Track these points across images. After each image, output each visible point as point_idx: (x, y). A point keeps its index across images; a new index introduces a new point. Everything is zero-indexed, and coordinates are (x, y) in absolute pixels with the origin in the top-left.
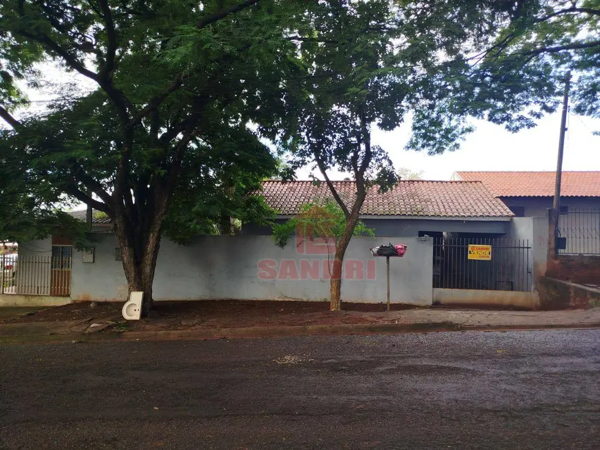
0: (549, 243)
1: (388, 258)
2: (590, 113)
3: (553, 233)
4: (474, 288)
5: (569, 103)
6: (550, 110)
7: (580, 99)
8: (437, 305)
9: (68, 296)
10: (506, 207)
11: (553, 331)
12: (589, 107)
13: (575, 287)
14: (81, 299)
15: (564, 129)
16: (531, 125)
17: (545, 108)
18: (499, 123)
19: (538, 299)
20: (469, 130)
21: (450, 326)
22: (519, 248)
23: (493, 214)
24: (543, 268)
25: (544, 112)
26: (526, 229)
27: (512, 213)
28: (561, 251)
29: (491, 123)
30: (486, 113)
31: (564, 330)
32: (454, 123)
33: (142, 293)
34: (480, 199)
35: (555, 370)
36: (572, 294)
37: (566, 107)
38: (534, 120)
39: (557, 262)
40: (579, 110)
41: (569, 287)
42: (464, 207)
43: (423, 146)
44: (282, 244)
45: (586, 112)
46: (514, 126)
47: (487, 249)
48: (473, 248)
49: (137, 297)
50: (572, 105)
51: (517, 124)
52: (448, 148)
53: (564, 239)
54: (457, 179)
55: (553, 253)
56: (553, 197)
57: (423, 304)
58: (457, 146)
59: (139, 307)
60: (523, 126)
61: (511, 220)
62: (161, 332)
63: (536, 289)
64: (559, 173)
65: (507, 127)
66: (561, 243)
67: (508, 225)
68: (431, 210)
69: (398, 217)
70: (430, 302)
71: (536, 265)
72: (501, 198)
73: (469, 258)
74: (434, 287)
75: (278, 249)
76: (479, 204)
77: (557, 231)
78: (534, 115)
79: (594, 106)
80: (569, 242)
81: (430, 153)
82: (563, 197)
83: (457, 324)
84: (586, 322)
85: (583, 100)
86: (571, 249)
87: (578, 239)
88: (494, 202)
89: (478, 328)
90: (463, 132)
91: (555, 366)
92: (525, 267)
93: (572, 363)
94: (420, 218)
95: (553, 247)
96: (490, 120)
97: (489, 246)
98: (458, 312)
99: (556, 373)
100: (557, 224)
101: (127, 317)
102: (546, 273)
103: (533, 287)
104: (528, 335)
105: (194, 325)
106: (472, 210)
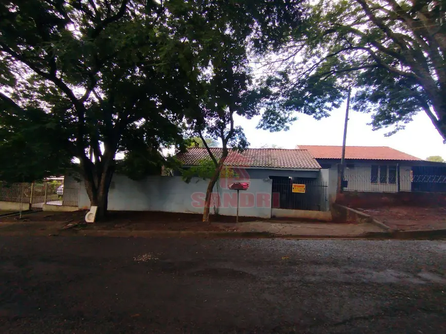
0: (338, 184)
1: (238, 191)
2: (362, 110)
3: (340, 178)
4: (295, 209)
5: (350, 105)
6: (337, 106)
7: (356, 101)
9: (77, 206)
10: (318, 163)
11: (329, 240)
12: (361, 107)
13: (349, 210)
14: (83, 208)
15: (347, 119)
16: (327, 115)
17: (334, 105)
18: (310, 115)
19: (331, 216)
20: (295, 119)
21: (266, 235)
22: (324, 186)
23: (310, 167)
24: (334, 198)
25: (333, 107)
26: (326, 175)
27: (320, 167)
28: (345, 188)
29: (305, 114)
30: (303, 108)
31: (336, 241)
32: (287, 115)
33: (96, 207)
34: (305, 159)
36: (348, 215)
37: (348, 106)
38: (328, 112)
39: (342, 195)
40: (355, 108)
41: (346, 210)
42: (295, 163)
43: (268, 127)
44: (187, 182)
45: (360, 110)
46: (318, 116)
47: (303, 186)
48: (295, 186)
49: (94, 209)
50: (352, 105)
51: (320, 115)
52: (283, 129)
53: (347, 182)
55: (340, 189)
56: (341, 159)
57: (265, 217)
58: (288, 128)
59: (94, 215)
60: (322, 116)
61: (320, 170)
62: (99, 231)
63: (330, 210)
64: (344, 147)
65: (314, 117)
66: (344, 184)
67: (318, 173)
68: (276, 164)
70: (269, 216)
71: (330, 196)
72: (316, 159)
73: (293, 191)
74: (272, 207)
75: (185, 184)
76: (304, 162)
77: (342, 177)
78: (328, 109)
79: (364, 106)
80: (349, 183)
81: (271, 131)
82: (346, 159)
83: (271, 233)
84: (352, 234)
85: (357, 102)
86: (350, 188)
87: (354, 182)
88: (312, 160)
89: (283, 237)
90: (291, 120)
91: (314, 275)
92: (324, 198)
93: (328, 272)
94: (270, 168)
95: (340, 186)
96: (305, 113)
97: (304, 185)
98: (277, 224)
99: (312, 283)
100: (342, 173)
101: (87, 221)
102: (336, 201)
103: (328, 209)
104: (311, 243)
105: (120, 228)
106: (299, 165)
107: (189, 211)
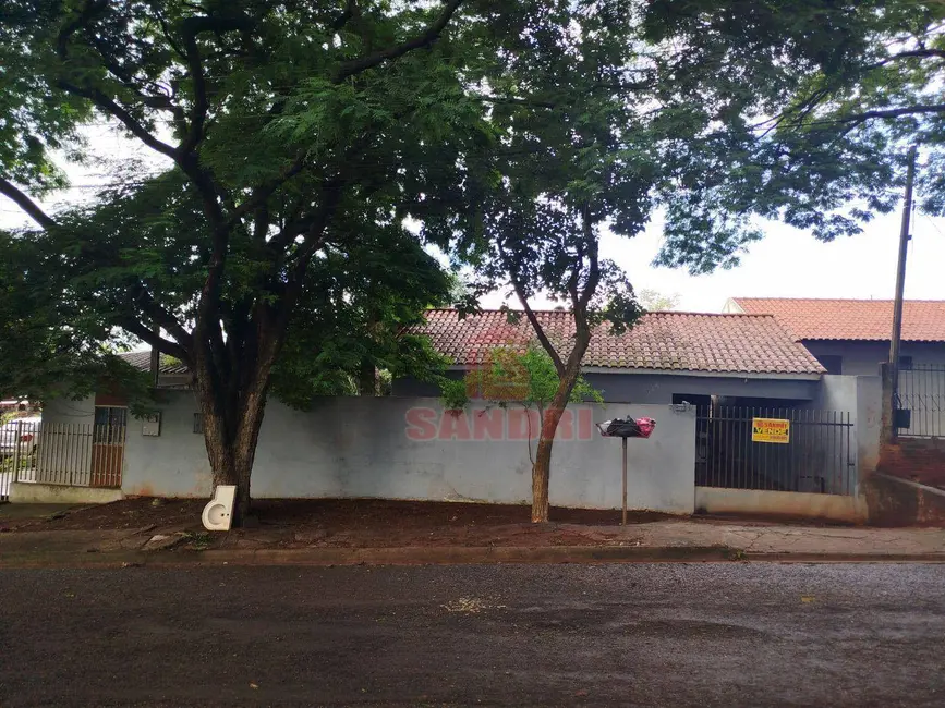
0: (883, 419)
1: (625, 439)
3: (889, 400)
4: (761, 488)
5: (914, 196)
6: (885, 209)
7: (932, 190)
8: (701, 514)
9: (118, 487)
10: (813, 358)
11: (893, 565)
13: (924, 490)
14: (138, 492)
15: (906, 237)
16: (853, 231)
17: (876, 204)
18: (802, 227)
19: (866, 507)
20: (755, 236)
21: (724, 553)
22: (836, 425)
23: (792, 369)
24: (873, 458)
25: (874, 211)
26: (845, 394)
27: (822, 368)
28: (902, 431)
29: (789, 226)
30: (783, 209)
32: (730, 225)
33: (233, 488)
34: (771, 343)
35: (898, 635)
36: (920, 502)
37: (909, 203)
38: (859, 223)
39: (895, 449)
40: (930, 207)
41: (915, 491)
42: (745, 357)
43: (681, 261)
46: (826, 231)
47: (782, 425)
48: (760, 424)
49: (226, 495)
50: (919, 199)
51: (832, 228)
52: (720, 264)
53: (907, 413)
54: (733, 311)
55: (889, 433)
56: (888, 341)
57: (679, 512)
58: (735, 261)
59: (228, 510)
60: (840, 231)
61: (823, 379)
62: (263, 552)
63: (862, 491)
64: (899, 302)
65: (815, 233)
66: (901, 418)
67: (816, 386)
68: (694, 361)
69: (640, 372)
70: (690, 510)
71: (862, 452)
72: (805, 342)
73: (754, 438)
74: (697, 483)
76: (769, 352)
77: (895, 399)
78: (859, 216)
80: (914, 417)
81: (692, 272)
82: (904, 341)
83: (736, 550)
85: (936, 192)
86: (919, 428)
87: (930, 413)
88: (794, 349)
89: (770, 557)
90: (744, 240)
91: (898, 629)
92: (845, 456)
93: (925, 624)
94: (676, 373)
95: (889, 422)
96: (787, 221)
97: (786, 421)
98: (737, 528)
99: (899, 642)
100: (895, 387)
101: (209, 525)
102: (880, 467)
103: (857, 488)
104: (852, 571)
105: (315, 542)
106: (758, 362)
107: (460, 496)
